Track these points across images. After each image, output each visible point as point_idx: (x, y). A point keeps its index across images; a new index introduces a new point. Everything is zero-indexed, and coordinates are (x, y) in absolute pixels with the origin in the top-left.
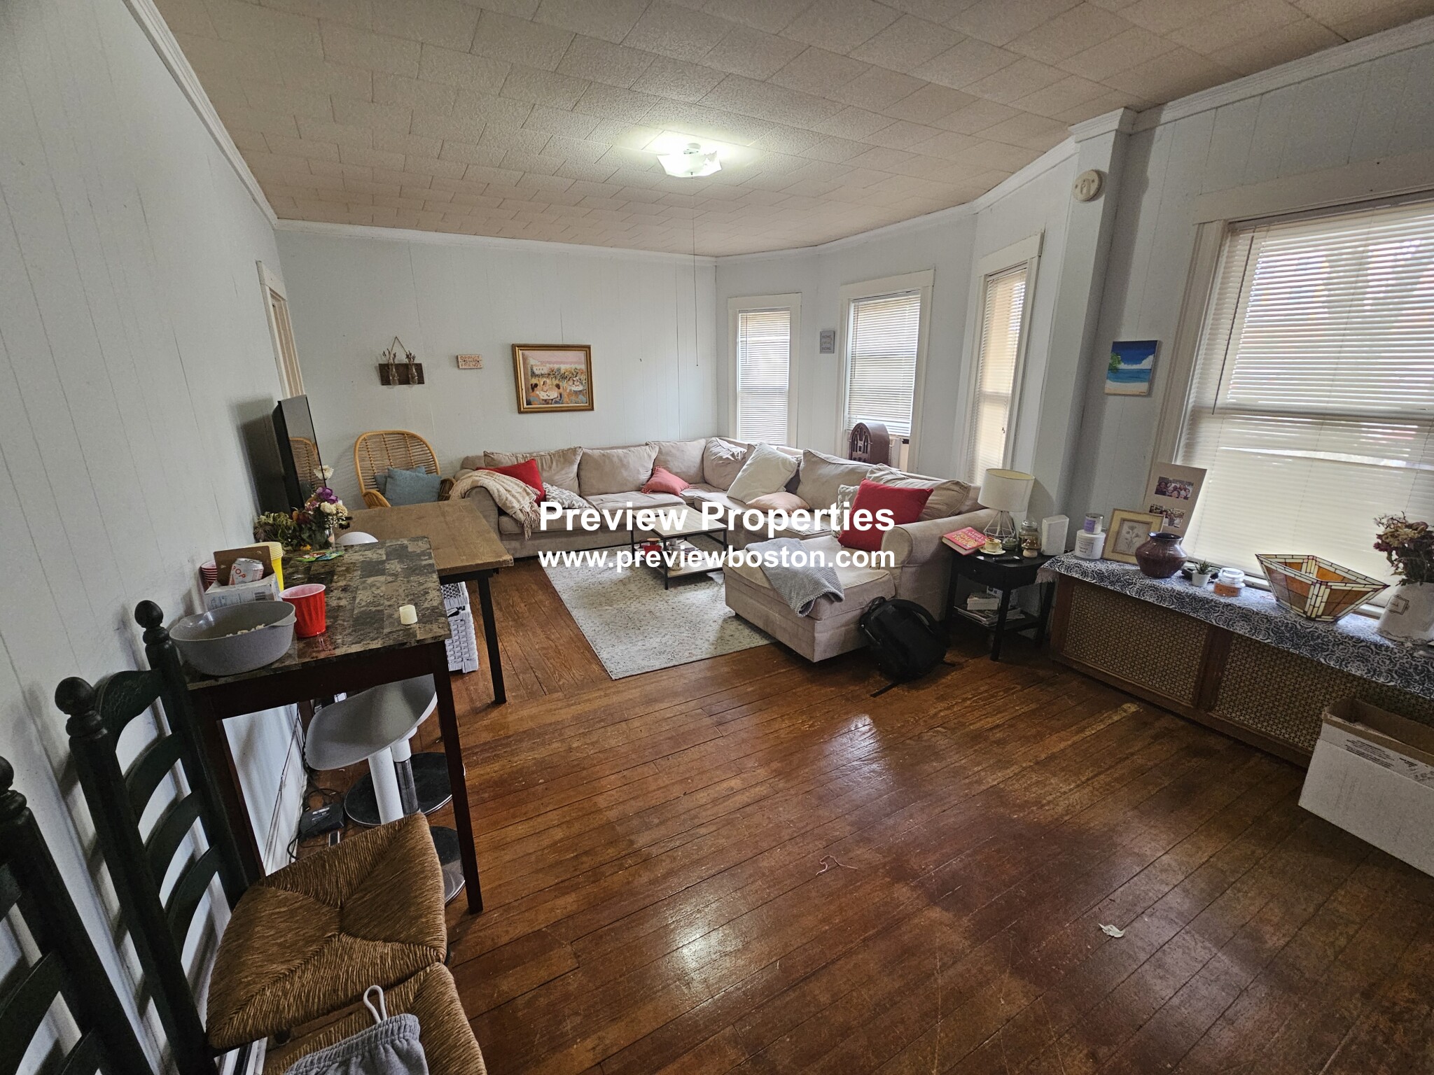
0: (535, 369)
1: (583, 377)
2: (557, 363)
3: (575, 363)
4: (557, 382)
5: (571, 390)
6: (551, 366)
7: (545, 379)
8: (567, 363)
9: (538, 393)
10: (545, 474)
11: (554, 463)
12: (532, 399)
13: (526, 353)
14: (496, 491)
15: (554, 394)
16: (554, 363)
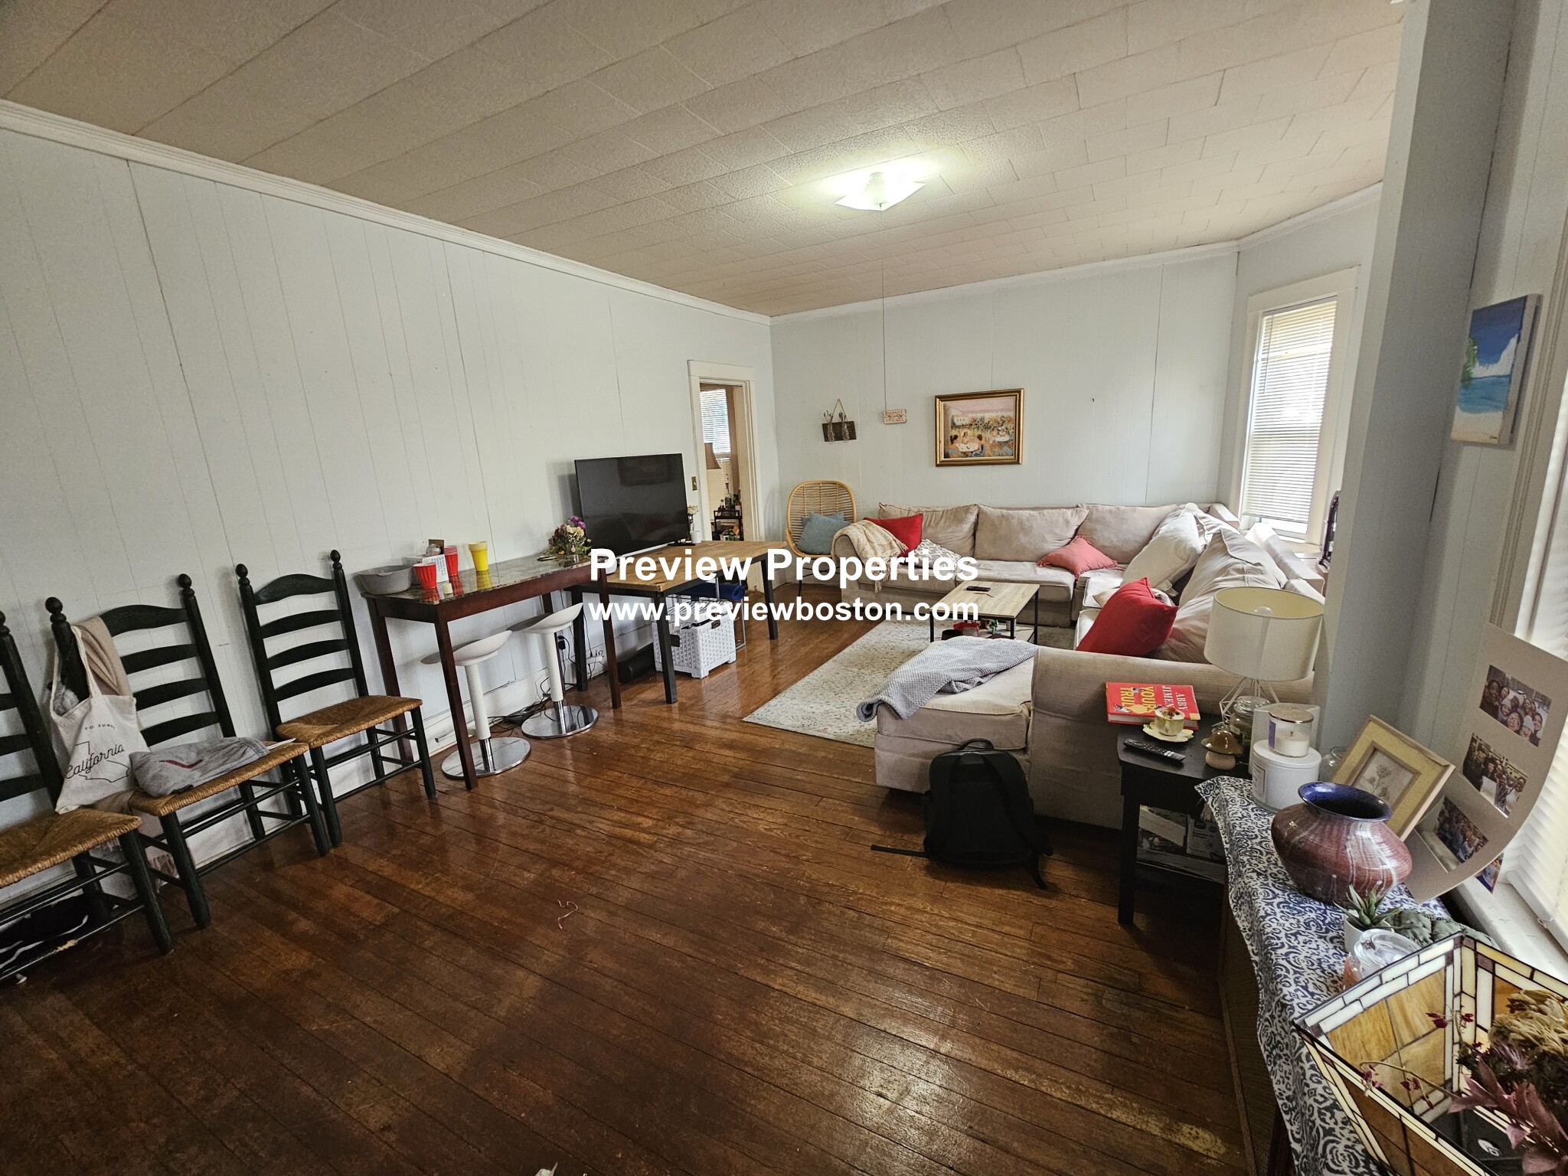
0: (955, 421)
1: (1011, 426)
2: (981, 411)
3: (1002, 410)
4: (980, 433)
5: (994, 441)
6: (974, 415)
7: (965, 430)
8: (992, 411)
9: (957, 445)
10: (930, 531)
11: (943, 520)
12: (950, 452)
13: (948, 403)
14: (856, 541)
15: (974, 446)
16: (976, 412)
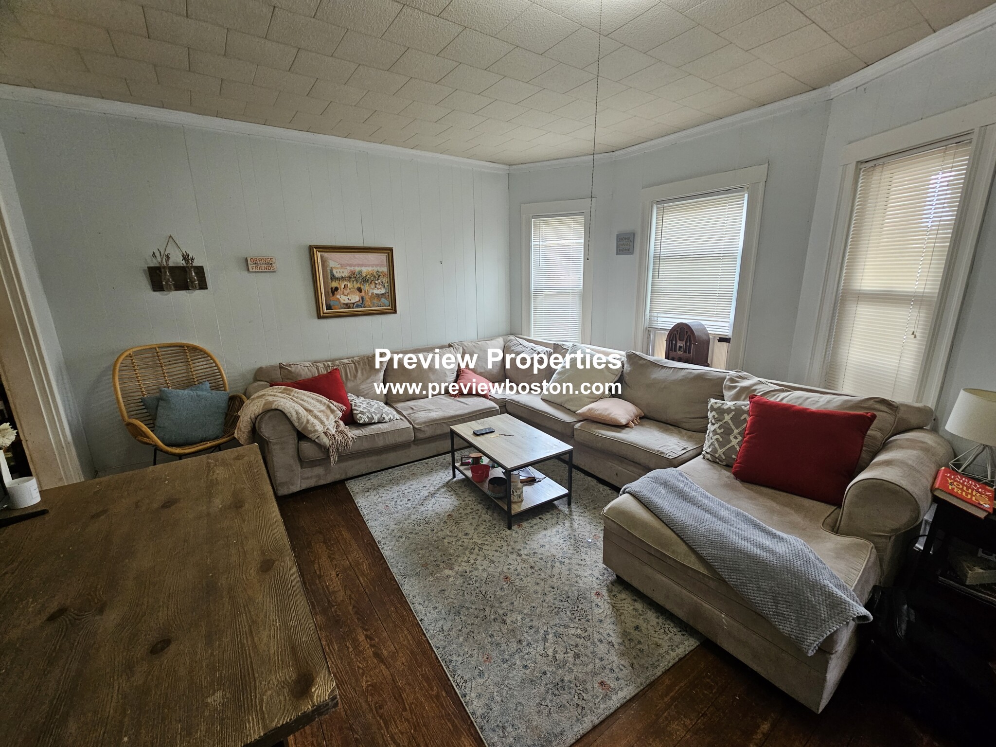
0: (334, 272)
1: (385, 280)
2: (359, 265)
3: (377, 265)
4: (359, 285)
5: (372, 293)
6: (352, 269)
7: (345, 283)
8: (369, 266)
9: (338, 296)
10: (350, 385)
11: (359, 372)
12: (332, 303)
13: (326, 255)
15: (355, 298)
16: (355, 266)
